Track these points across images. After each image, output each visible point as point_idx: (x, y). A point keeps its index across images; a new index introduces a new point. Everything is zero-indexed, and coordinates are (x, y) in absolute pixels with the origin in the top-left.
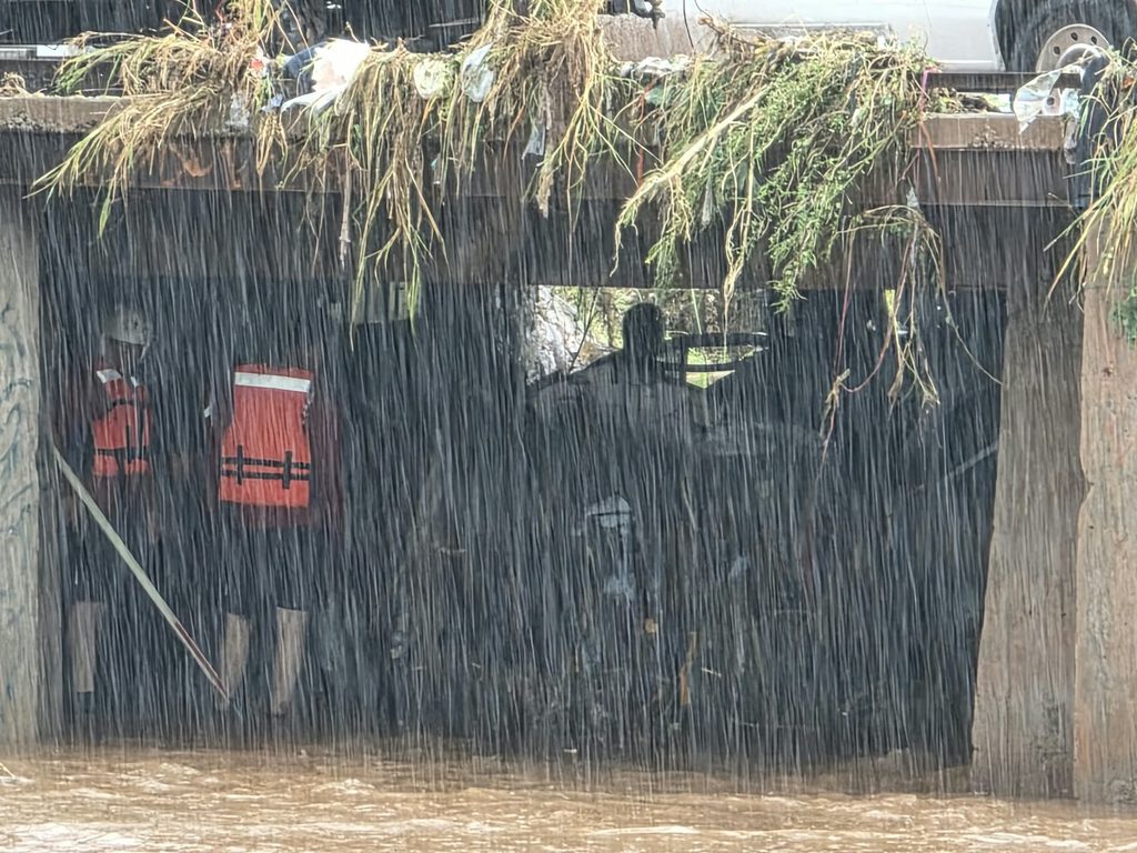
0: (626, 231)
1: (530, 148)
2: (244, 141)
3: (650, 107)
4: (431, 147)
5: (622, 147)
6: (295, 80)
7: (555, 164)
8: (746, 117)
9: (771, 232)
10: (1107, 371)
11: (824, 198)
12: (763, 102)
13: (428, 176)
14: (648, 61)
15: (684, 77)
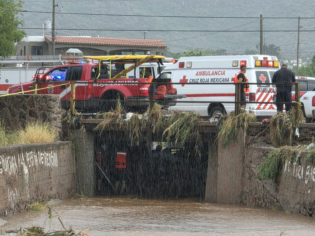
0: (164, 135)
1: (152, 125)
2: (118, 125)
3: (167, 120)
4: (140, 125)
5: (163, 125)
6: (124, 117)
7: (155, 127)
8: (178, 122)
9: (181, 135)
10: (221, 152)
11: (187, 131)
12: (180, 120)
13: (140, 128)
14: (166, 115)
15: (171, 117)
